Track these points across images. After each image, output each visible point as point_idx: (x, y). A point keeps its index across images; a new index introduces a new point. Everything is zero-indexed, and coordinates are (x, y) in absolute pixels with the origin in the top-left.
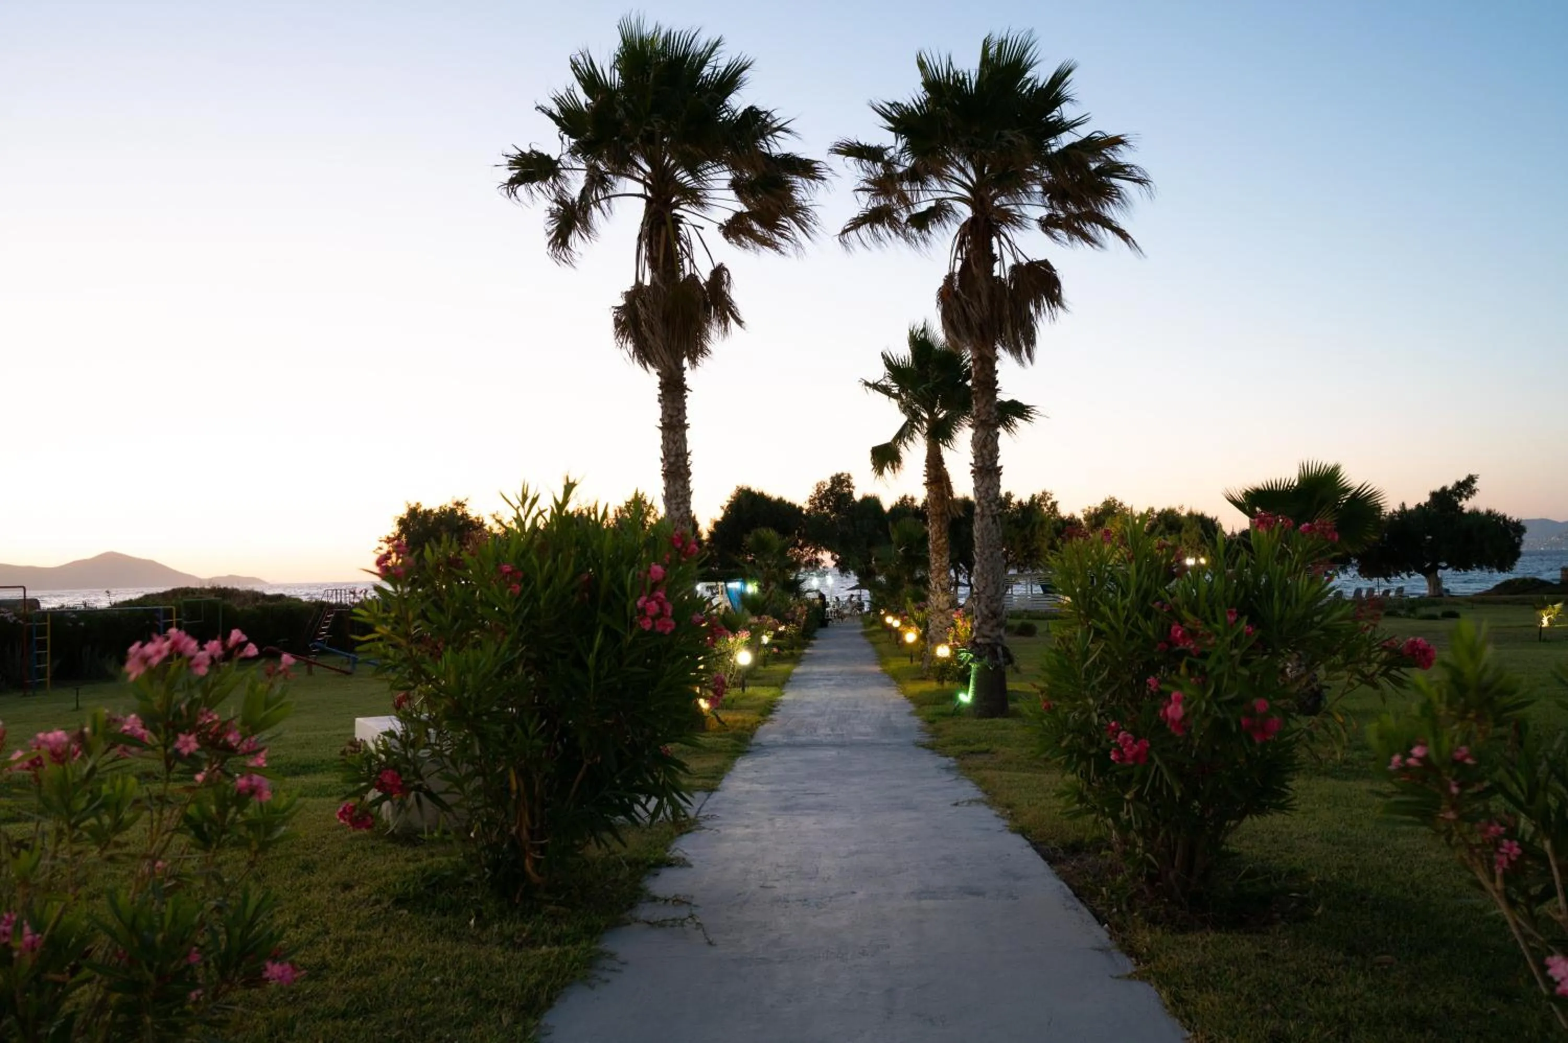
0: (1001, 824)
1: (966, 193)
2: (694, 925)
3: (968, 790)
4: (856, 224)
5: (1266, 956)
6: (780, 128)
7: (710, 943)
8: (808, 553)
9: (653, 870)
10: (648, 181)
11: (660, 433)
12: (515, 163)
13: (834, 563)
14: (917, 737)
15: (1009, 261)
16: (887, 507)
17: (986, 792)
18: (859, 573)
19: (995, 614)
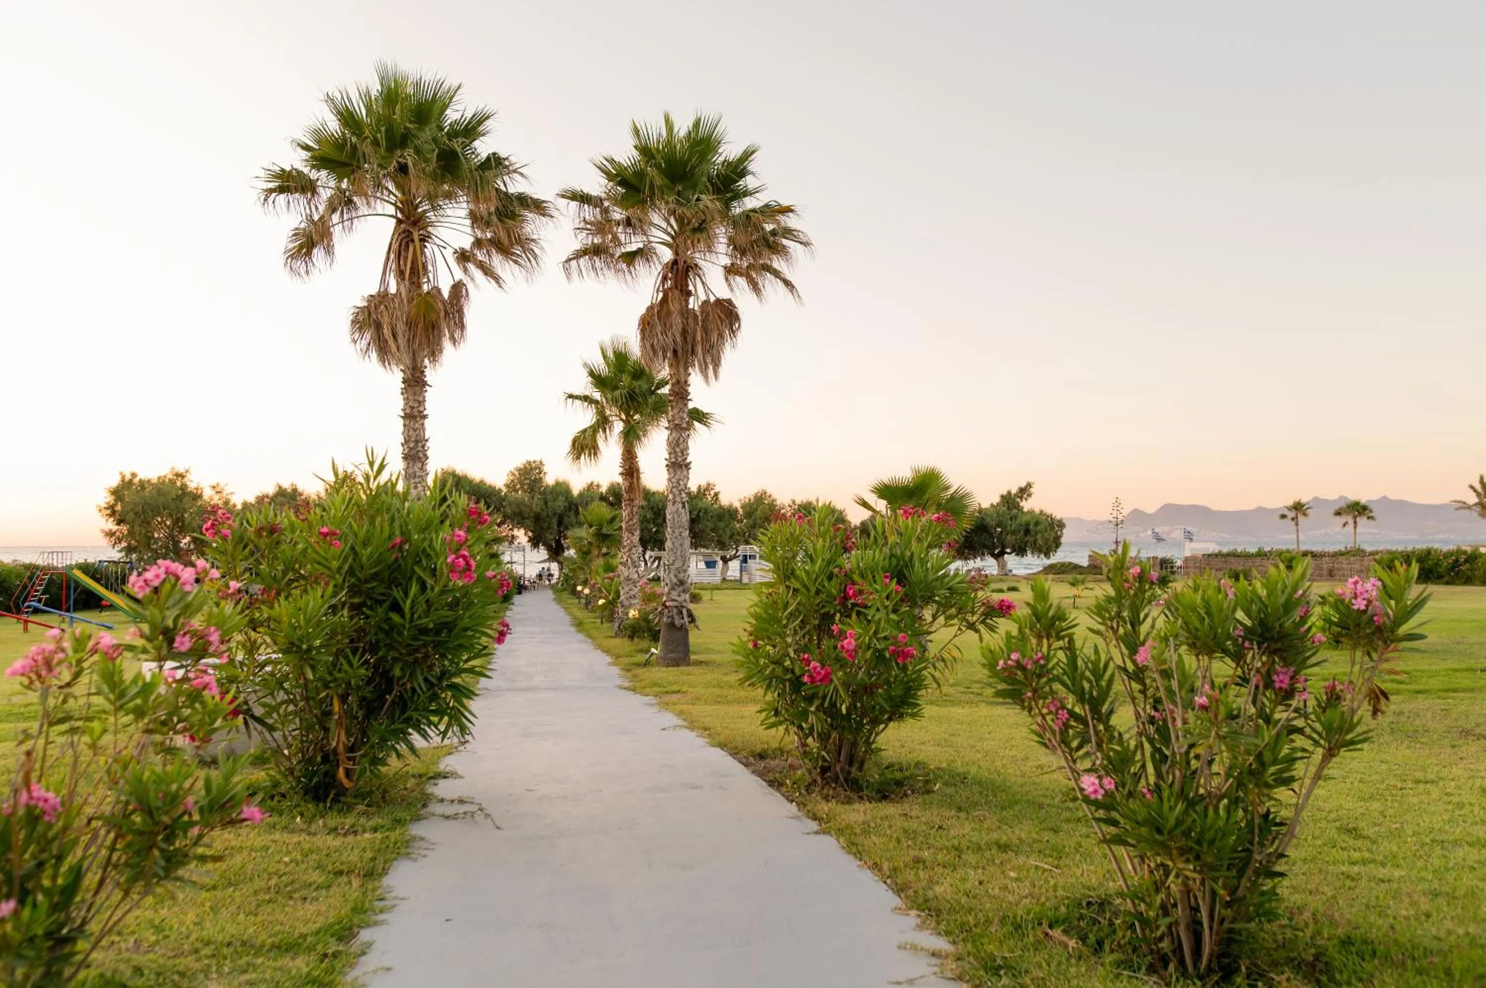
0: (702, 741)
1: (669, 239)
2: (483, 816)
3: (669, 719)
4: (578, 255)
5: (905, 815)
6: (515, 171)
7: (498, 828)
8: (504, 531)
9: (432, 781)
10: (399, 204)
11: (401, 421)
12: (274, 177)
13: (527, 539)
14: (619, 682)
15: (703, 297)
16: (576, 492)
17: (685, 720)
18: (549, 548)
19: (682, 583)
